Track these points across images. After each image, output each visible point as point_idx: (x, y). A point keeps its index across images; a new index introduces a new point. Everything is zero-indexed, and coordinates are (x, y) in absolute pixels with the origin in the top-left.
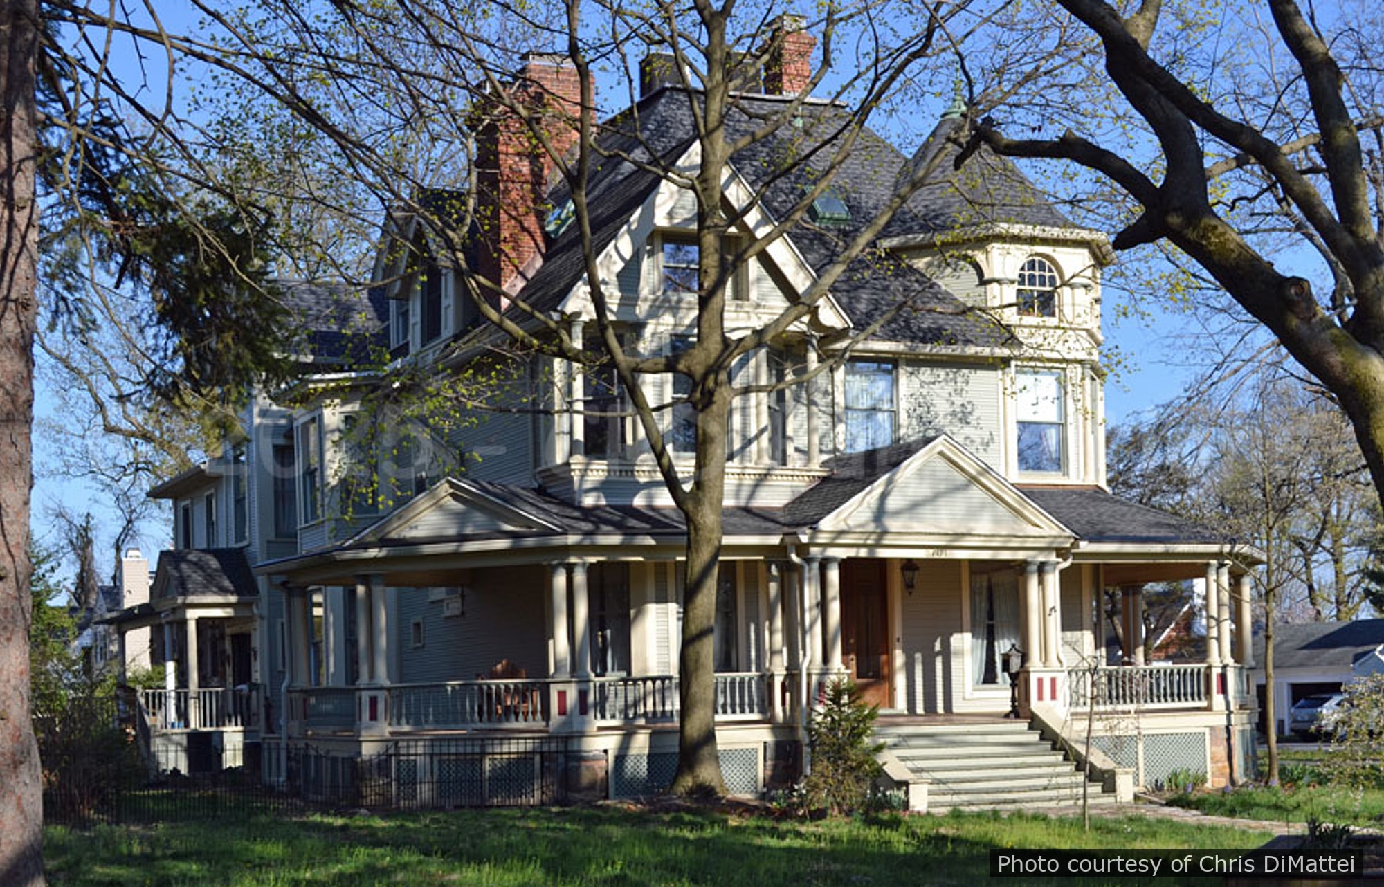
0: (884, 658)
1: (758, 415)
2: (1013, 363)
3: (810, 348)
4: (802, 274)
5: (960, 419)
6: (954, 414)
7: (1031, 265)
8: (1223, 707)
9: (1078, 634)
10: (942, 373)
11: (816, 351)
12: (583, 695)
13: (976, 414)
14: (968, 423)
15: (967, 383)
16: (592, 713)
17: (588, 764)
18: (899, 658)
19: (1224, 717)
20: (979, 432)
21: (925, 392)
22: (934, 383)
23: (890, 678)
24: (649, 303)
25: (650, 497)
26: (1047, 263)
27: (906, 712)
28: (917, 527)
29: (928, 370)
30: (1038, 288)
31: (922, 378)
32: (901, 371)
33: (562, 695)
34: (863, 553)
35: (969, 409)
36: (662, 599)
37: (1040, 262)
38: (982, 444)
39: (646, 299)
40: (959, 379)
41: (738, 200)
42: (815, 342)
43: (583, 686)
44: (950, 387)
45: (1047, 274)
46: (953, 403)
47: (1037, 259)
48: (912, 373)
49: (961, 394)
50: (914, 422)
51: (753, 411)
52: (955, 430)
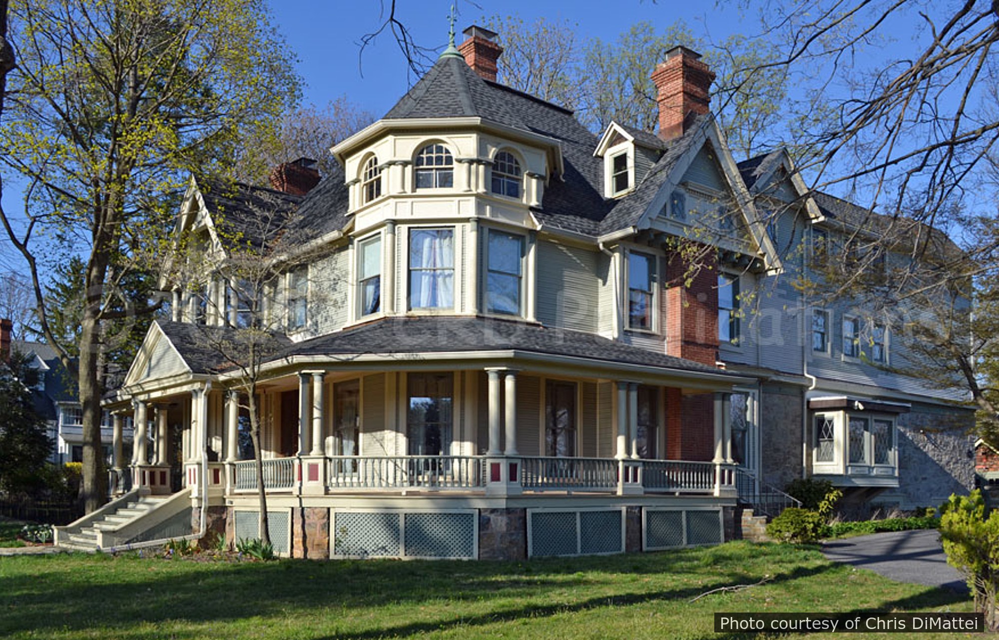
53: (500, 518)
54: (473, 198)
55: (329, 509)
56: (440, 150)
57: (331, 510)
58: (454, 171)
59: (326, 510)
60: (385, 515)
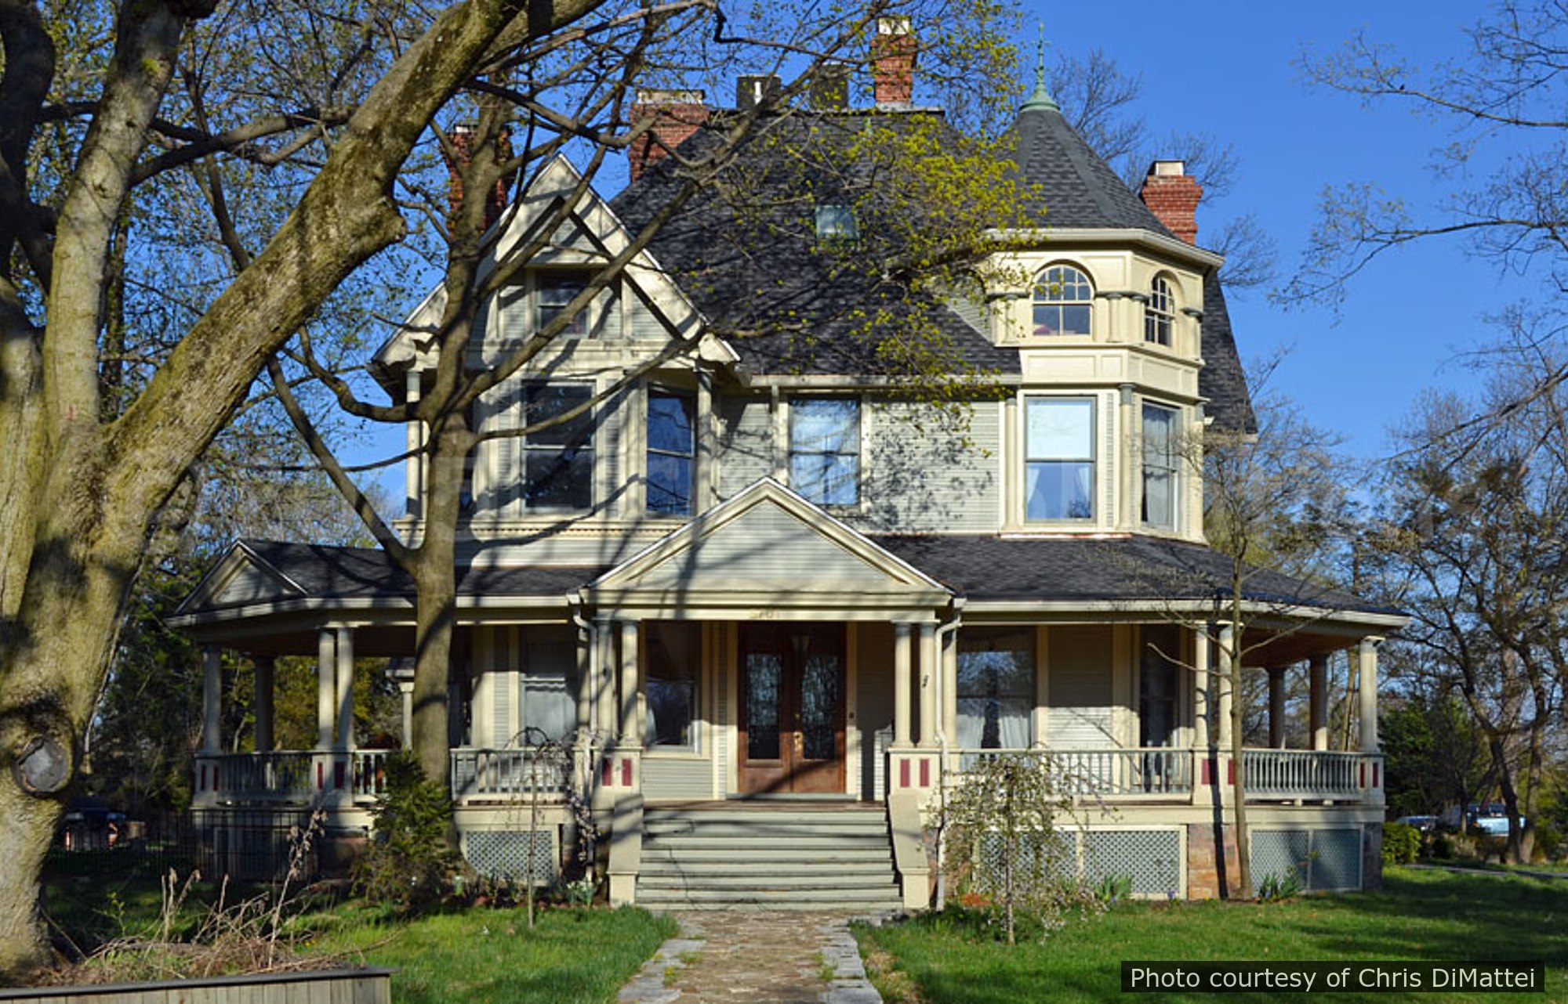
0: (839, 735)
1: (628, 462)
2: (1021, 393)
3: (701, 387)
4: (679, 304)
5: (946, 459)
6: (936, 453)
7: (1055, 275)
8: (1210, 802)
9: (1105, 711)
10: (922, 407)
11: (708, 390)
12: (339, 768)
13: (968, 452)
14: (956, 463)
15: (957, 417)
16: (349, 788)
17: (347, 841)
18: (853, 735)
19: (1211, 813)
20: (970, 472)
21: (896, 429)
22: (910, 418)
23: (842, 758)
24: (497, 348)
25: (494, 557)
26: (1077, 271)
27: (859, 798)
28: (734, 584)
29: (904, 406)
30: (1063, 301)
31: (894, 413)
32: (864, 406)
33: (320, 765)
34: (668, 614)
35: (959, 447)
36: (502, 667)
37: (1066, 271)
38: (976, 486)
39: (492, 343)
40: (946, 414)
41: (600, 226)
42: (706, 379)
43: (340, 760)
44: (934, 423)
45: (1077, 285)
46: (936, 440)
47: (1062, 267)
48: (878, 410)
49: (948, 430)
50: (882, 464)
51: (622, 459)
52: (937, 470)
54: (1196, 371)
56: (1164, 287)
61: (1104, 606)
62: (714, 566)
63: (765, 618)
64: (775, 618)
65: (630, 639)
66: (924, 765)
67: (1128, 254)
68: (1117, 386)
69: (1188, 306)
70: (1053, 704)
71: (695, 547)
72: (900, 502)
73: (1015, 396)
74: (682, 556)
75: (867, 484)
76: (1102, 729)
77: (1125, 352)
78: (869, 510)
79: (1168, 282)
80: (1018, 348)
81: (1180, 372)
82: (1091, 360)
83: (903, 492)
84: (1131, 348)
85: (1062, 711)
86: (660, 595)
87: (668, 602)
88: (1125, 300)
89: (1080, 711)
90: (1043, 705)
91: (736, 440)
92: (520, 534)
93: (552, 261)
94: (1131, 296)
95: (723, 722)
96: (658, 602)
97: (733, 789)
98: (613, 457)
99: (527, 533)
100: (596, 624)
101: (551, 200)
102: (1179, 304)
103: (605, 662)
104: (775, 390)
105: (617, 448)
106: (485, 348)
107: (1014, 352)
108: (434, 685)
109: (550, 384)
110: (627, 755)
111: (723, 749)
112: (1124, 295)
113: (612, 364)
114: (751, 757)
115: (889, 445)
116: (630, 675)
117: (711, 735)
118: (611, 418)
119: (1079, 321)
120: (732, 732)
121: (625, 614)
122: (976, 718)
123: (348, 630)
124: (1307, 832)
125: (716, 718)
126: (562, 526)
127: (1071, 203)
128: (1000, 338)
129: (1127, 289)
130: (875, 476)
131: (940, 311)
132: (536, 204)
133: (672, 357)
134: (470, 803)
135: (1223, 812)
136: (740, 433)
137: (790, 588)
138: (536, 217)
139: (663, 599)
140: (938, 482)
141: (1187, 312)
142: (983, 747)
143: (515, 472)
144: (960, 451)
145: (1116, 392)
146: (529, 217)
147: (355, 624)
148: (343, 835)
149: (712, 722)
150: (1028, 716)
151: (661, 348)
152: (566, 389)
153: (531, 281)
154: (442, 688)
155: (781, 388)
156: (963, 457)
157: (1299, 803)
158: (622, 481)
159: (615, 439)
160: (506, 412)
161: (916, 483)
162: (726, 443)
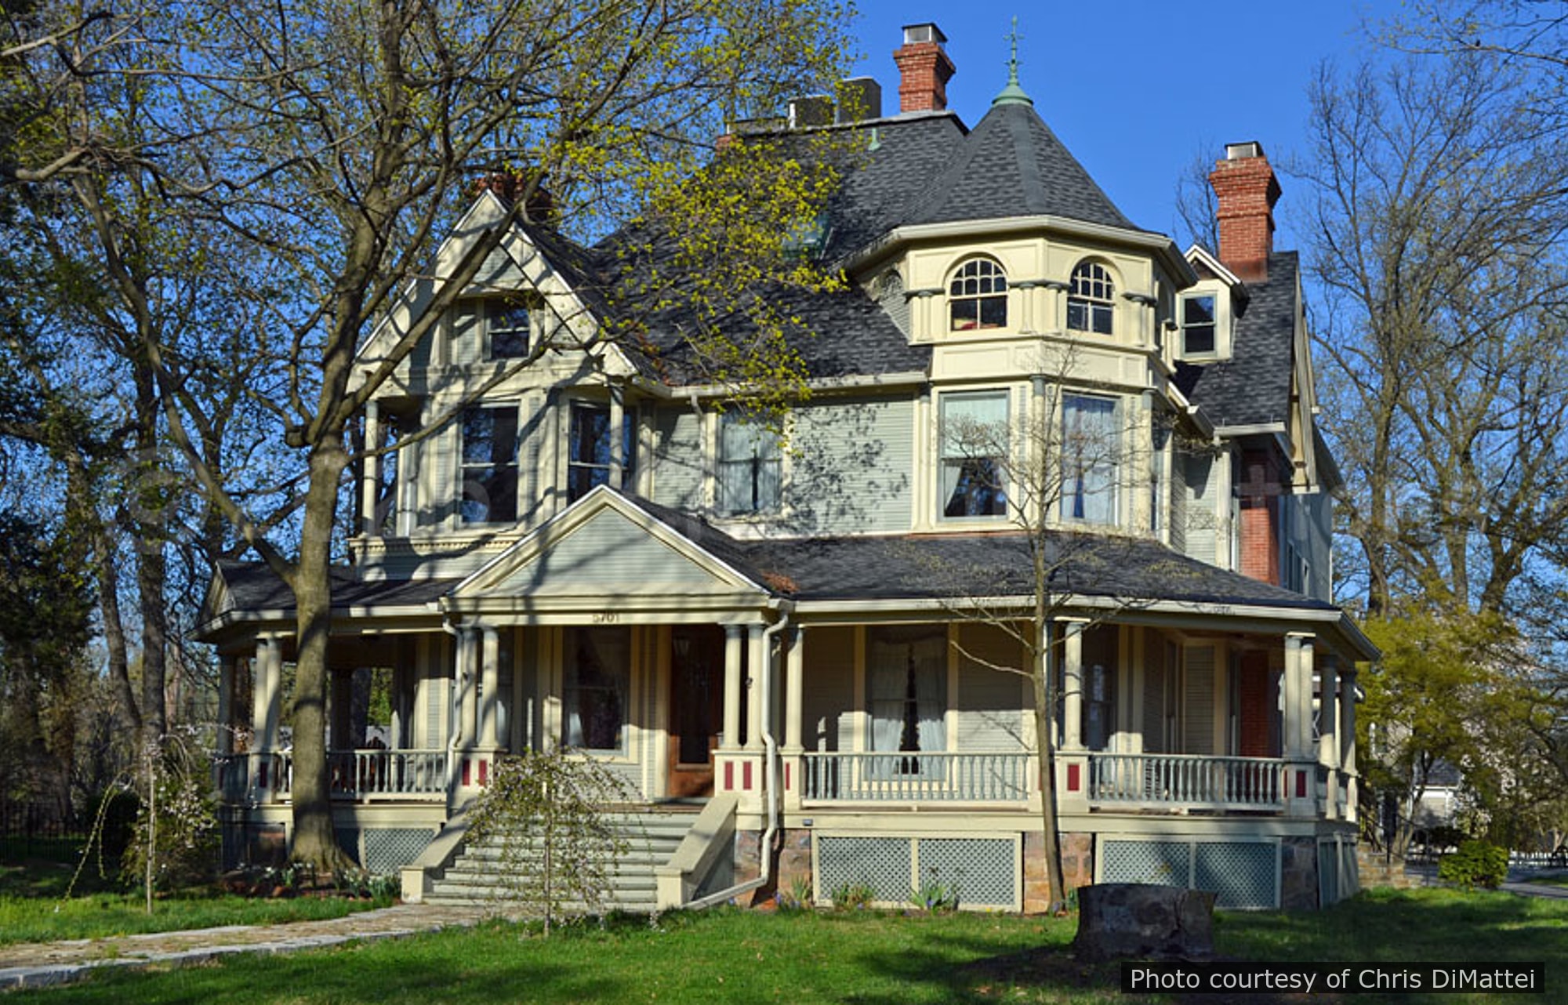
2: (935, 391)
3: (613, 401)
5: (863, 462)
6: (854, 456)
7: (971, 270)
9: (1015, 714)
10: (840, 410)
11: (619, 403)
13: (884, 455)
14: (872, 466)
15: (874, 419)
16: (270, 786)
17: (267, 835)
20: (886, 475)
21: (817, 434)
22: (829, 424)
25: (432, 570)
26: (993, 263)
28: (579, 589)
29: (823, 409)
30: (979, 295)
31: (815, 418)
32: (787, 414)
34: (522, 620)
35: (876, 448)
37: (983, 263)
38: (891, 489)
40: (863, 416)
41: (522, 254)
42: (617, 393)
44: (851, 426)
46: (854, 444)
47: (978, 260)
48: (800, 415)
49: (864, 433)
50: (803, 469)
51: (541, 472)
52: (855, 474)
53: (1305, 850)
54: (1144, 358)
55: (1094, 835)
56: (1099, 273)
57: (1098, 836)
58: (1115, 309)
59: (1090, 836)
60: (1163, 844)
61: (932, 603)
62: (561, 571)
63: (606, 622)
64: (615, 622)
65: (491, 644)
66: (747, 767)
67: (1040, 242)
68: (1027, 378)
69: (1131, 291)
70: (963, 707)
71: (545, 554)
72: (819, 508)
73: (929, 394)
74: (534, 562)
75: (788, 489)
76: (1012, 734)
77: (1036, 343)
78: (790, 516)
79: (1105, 268)
80: (931, 346)
81: (1120, 361)
82: (1004, 352)
83: (823, 498)
84: (1045, 338)
85: (973, 715)
86: (509, 602)
87: (519, 608)
88: (1039, 289)
89: (991, 714)
90: (953, 708)
91: (671, 450)
92: (453, 547)
93: (487, 290)
94: (1045, 284)
95: (652, 726)
96: (509, 608)
97: (659, 793)
98: (535, 471)
99: (457, 547)
100: (461, 631)
101: (482, 232)
102: (1119, 288)
103: (468, 665)
104: (694, 402)
105: (537, 463)
106: (429, 375)
107: (928, 348)
108: (307, 689)
109: (484, 406)
110: (484, 756)
111: (651, 753)
112: (1037, 284)
113: (535, 384)
114: (682, 761)
115: (810, 449)
116: (490, 678)
117: (640, 738)
118: (533, 435)
119: (995, 313)
120: (660, 737)
121: (485, 620)
122: (894, 722)
123: (276, 640)
124: (1187, 844)
125: (646, 722)
126: (486, 539)
127: (1000, 195)
128: (916, 337)
129: (1039, 277)
130: (796, 482)
131: (874, 313)
132: (469, 238)
133: (586, 375)
134: (373, 802)
135: (1060, 820)
136: (673, 444)
137: (622, 591)
138: (468, 249)
139: (514, 605)
140: (856, 484)
141: (1129, 297)
142: (902, 749)
143: (450, 489)
144: (877, 453)
145: (1028, 384)
146: (463, 249)
147: (280, 634)
148: (266, 830)
149: (641, 726)
150: (942, 719)
151: (578, 365)
152: (497, 409)
153: (480, 311)
154: (315, 692)
155: (700, 398)
156: (877, 460)
157: (1185, 812)
158: (540, 495)
159: (536, 454)
160: (445, 434)
161: (835, 487)
162: (661, 454)
